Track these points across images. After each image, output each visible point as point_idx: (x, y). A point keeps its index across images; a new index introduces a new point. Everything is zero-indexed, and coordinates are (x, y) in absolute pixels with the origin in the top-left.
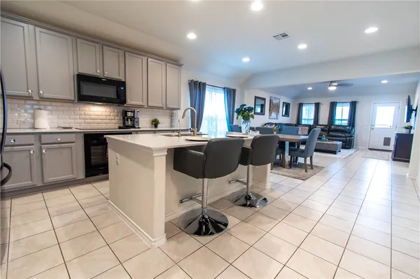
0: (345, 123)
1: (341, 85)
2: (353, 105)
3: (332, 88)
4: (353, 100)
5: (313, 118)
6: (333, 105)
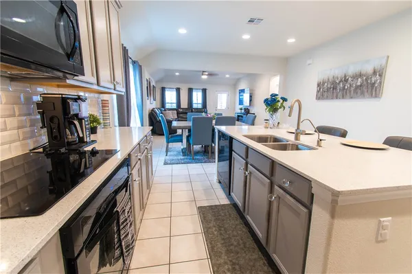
0: (200, 106)
1: (210, 75)
2: (204, 91)
3: (205, 77)
4: (204, 88)
5: (175, 102)
6: (190, 91)
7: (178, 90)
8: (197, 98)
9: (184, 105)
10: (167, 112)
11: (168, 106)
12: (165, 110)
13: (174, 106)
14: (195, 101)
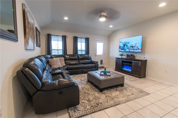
0: (84, 52)
6: (75, 39)
7: (64, 38)
8: (81, 46)
9: (70, 51)
10: (55, 59)
11: (54, 53)
12: (52, 58)
13: (61, 53)
14: (79, 48)
